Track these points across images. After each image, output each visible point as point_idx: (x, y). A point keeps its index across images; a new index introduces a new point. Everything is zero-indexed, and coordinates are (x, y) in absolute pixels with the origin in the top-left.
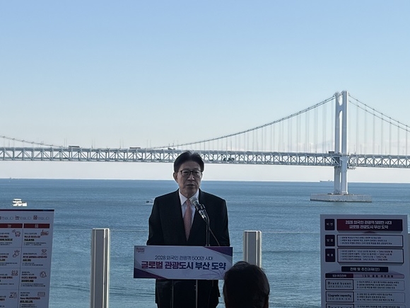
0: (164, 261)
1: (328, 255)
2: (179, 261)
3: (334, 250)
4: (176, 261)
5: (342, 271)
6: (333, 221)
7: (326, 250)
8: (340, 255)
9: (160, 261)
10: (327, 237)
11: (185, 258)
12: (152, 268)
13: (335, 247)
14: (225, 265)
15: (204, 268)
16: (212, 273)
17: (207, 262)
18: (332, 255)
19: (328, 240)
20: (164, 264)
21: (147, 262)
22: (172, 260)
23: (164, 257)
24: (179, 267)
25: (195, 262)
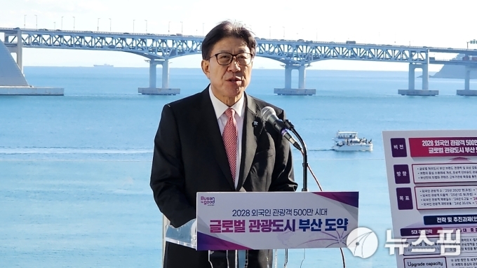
0: (247, 219)
1: (402, 198)
2: (272, 218)
3: (409, 189)
4: (268, 218)
5: (426, 223)
6: (402, 141)
7: (398, 189)
8: (418, 196)
9: (241, 219)
10: (398, 168)
11: (282, 212)
12: (228, 231)
13: (411, 185)
14: (346, 223)
15: (313, 230)
16: (325, 236)
17: (317, 218)
18: (407, 198)
19: (399, 174)
20: (247, 224)
21: (219, 222)
22: (260, 218)
23: (247, 213)
24: (273, 228)
25: (297, 218)
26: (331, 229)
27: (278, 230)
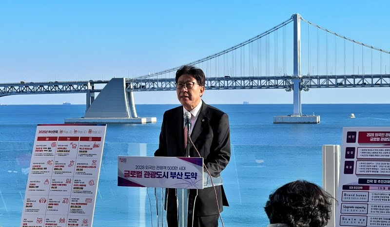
1: (347, 167)
3: (353, 162)
4: (154, 171)
5: (359, 183)
6: (354, 133)
7: (346, 162)
8: (358, 167)
9: (140, 170)
10: (348, 149)
11: (161, 168)
12: (133, 176)
13: (355, 160)
14: (196, 175)
15: (178, 178)
16: (185, 182)
17: (180, 171)
18: (351, 167)
19: (348, 153)
20: (143, 173)
21: (129, 171)
22: (150, 170)
23: (143, 167)
24: (156, 176)
25: (170, 171)
26: (187, 178)
27: (159, 177)
